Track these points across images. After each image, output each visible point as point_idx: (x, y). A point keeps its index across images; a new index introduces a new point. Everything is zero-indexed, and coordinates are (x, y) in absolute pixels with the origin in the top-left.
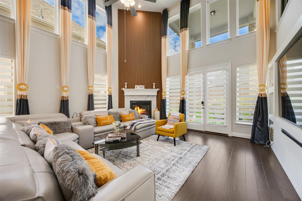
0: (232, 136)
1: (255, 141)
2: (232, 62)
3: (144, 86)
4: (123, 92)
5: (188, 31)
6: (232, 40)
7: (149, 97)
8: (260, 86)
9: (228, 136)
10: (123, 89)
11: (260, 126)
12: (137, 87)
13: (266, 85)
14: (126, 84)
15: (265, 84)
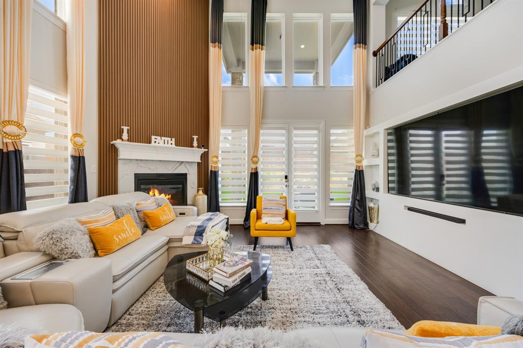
0: (326, 225)
1: (356, 226)
2: (325, 121)
3: (173, 139)
4: (115, 150)
5: (263, 53)
6: (325, 89)
7: (183, 165)
8: (357, 156)
9: (320, 225)
10: (117, 143)
11: (359, 206)
12: (158, 141)
13: (363, 155)
14: (125, 128)
15: (362, 153)
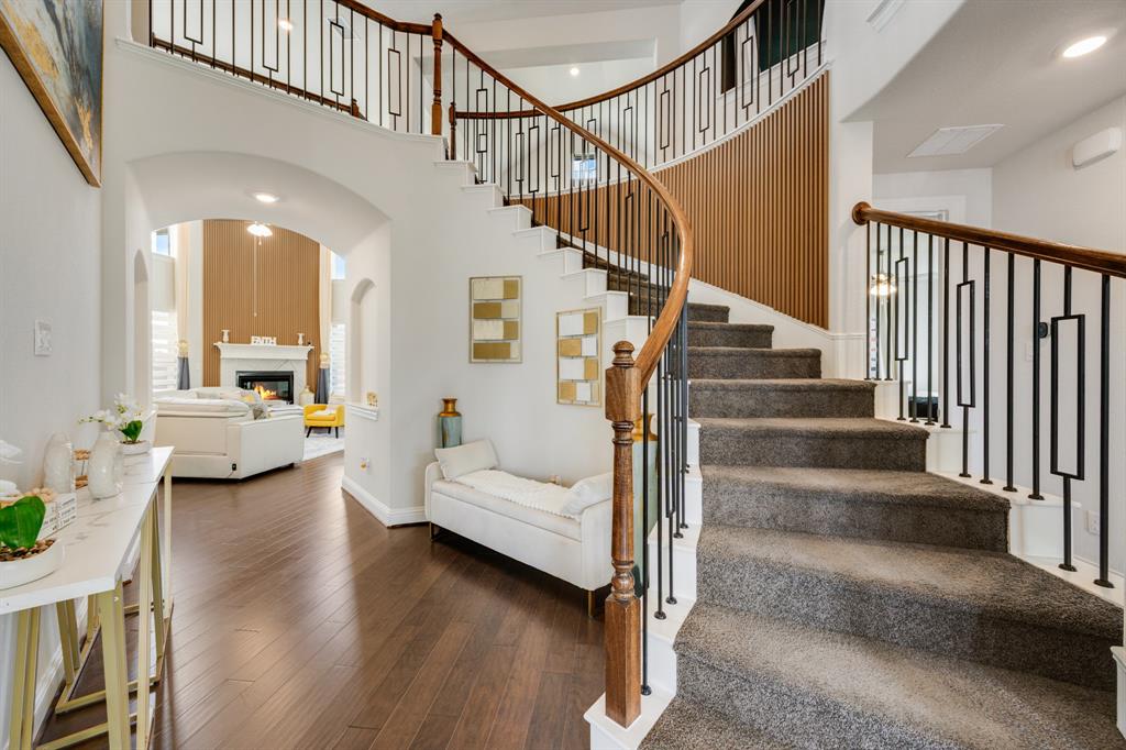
3: (275, 338)
7: (288, 363)
10: (219, 344)
12: (258, 341)
14: (226, 332)
